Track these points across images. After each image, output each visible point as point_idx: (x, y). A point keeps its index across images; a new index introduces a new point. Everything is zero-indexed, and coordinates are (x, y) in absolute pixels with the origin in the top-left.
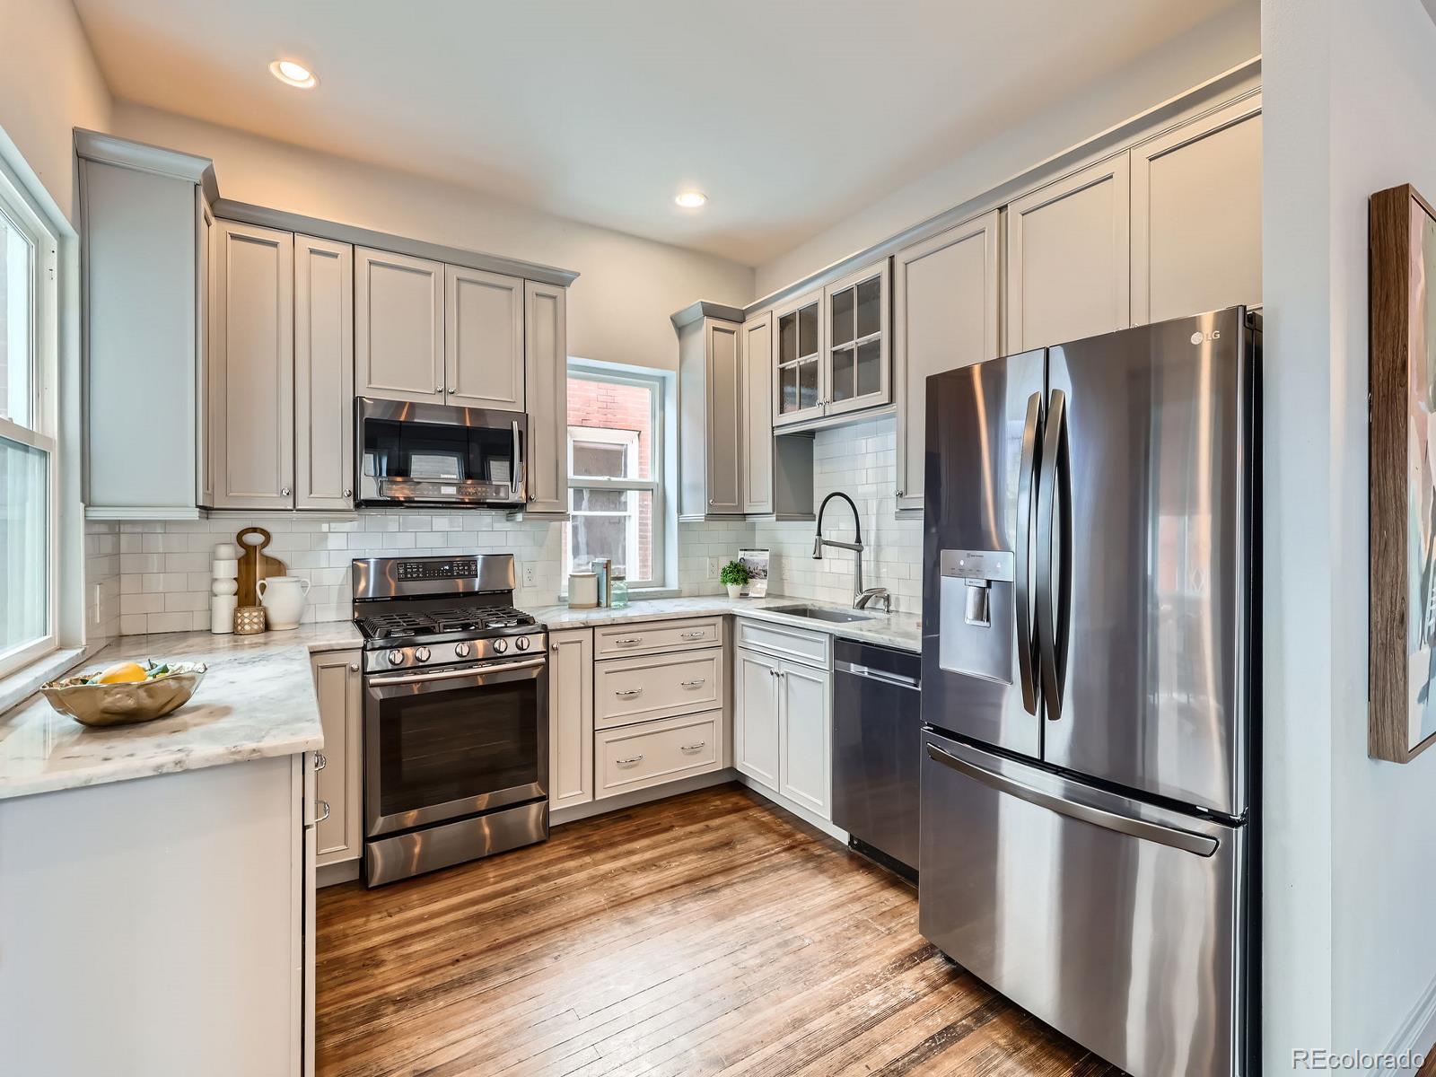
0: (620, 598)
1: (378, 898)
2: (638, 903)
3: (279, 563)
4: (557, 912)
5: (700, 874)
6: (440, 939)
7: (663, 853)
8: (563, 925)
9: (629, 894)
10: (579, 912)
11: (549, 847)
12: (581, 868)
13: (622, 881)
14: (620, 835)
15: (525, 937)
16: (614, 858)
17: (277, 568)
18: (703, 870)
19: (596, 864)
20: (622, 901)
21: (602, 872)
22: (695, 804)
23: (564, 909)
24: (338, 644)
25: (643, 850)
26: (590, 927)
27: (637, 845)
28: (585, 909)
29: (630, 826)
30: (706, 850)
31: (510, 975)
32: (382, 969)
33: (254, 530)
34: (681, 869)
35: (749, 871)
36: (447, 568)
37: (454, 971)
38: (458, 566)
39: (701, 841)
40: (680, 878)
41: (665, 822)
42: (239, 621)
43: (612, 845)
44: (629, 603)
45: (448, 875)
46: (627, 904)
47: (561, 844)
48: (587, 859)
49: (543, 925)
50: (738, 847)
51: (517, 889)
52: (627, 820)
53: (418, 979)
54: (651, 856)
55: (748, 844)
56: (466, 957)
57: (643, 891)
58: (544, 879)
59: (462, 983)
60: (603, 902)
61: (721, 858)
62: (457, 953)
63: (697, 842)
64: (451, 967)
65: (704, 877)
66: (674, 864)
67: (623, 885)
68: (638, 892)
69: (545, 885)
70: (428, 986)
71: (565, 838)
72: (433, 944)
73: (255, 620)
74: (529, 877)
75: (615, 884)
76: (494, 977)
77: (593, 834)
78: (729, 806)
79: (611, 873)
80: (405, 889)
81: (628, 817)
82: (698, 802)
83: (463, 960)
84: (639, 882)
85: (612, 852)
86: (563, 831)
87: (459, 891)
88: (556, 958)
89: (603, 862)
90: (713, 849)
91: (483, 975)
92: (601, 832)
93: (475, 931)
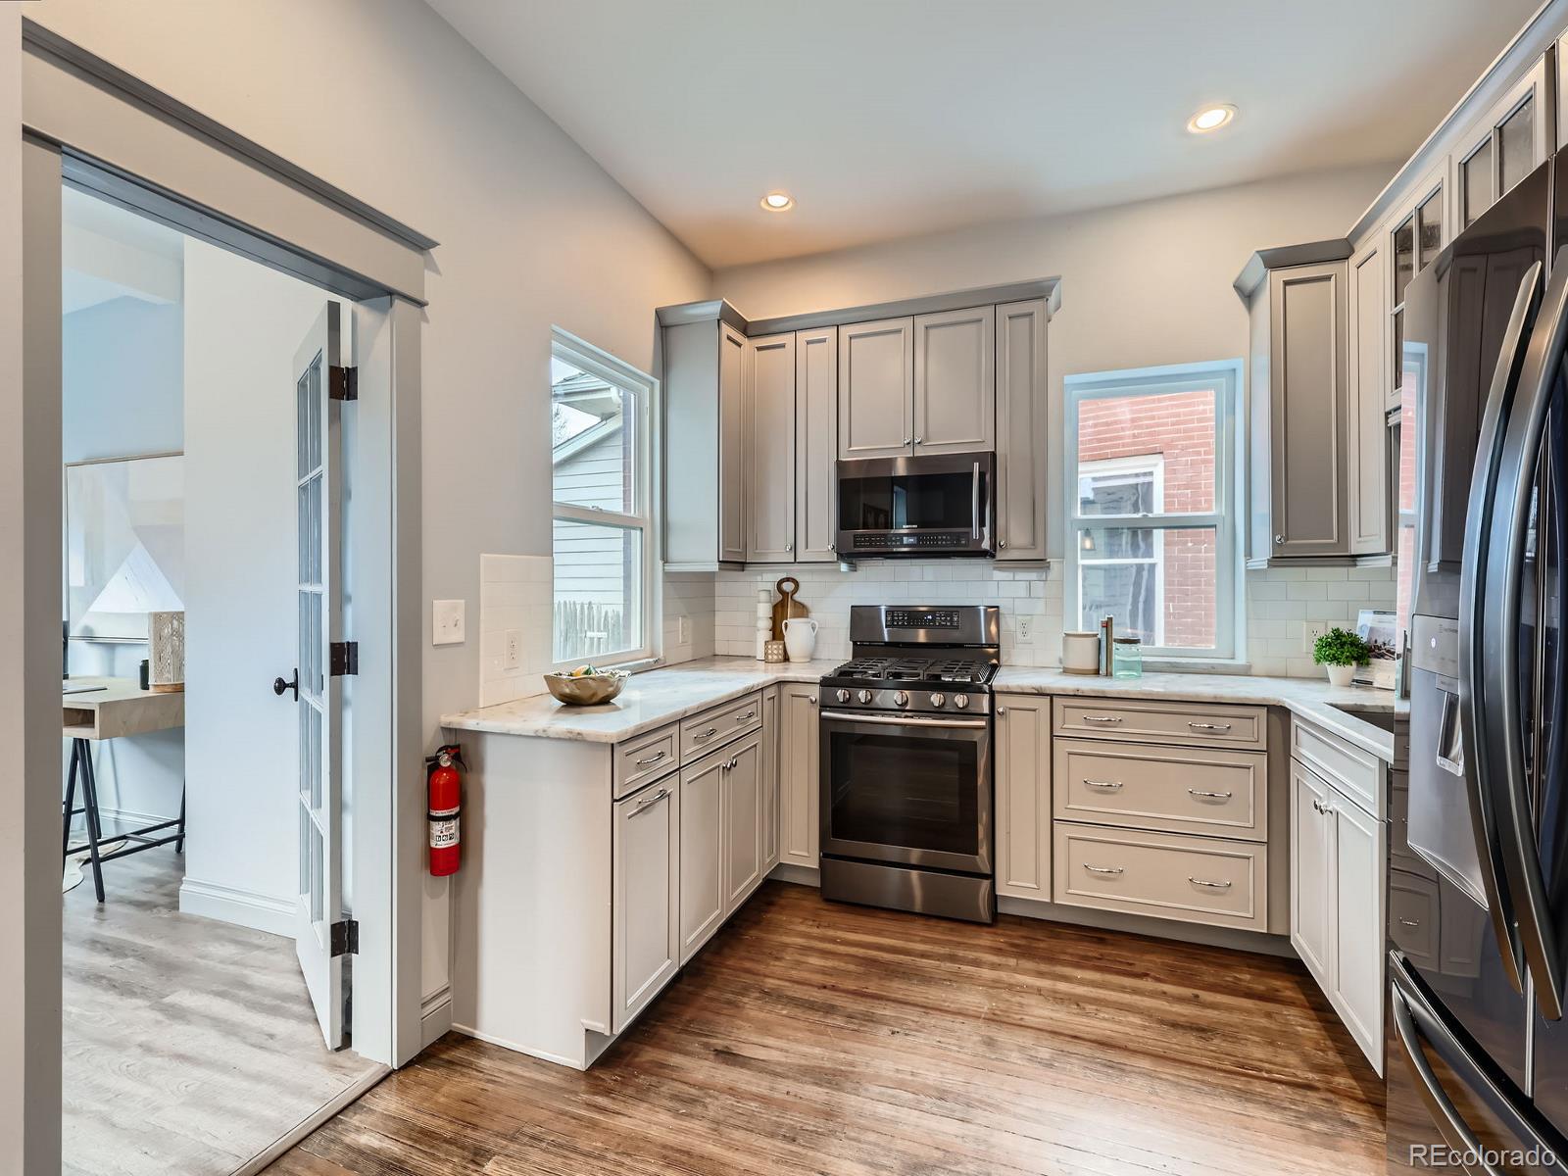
0: (1128, 666)
1: (824, 910)
2: (1018, 1031)
3: (803, 606)
4: (934, 994)
5: (1123, 1043)
6: (830, 963)
7: (1102, 996)
8: (927, 1008)
9: (1019, 1017)
10: (952, 1006)
11: (987, 933)
12: (994, 966)
13: (1024, 1001)
14: (1072, 955)
15: (888, 999)
16: (1041, 974)
17: (802, 611)
18: (1131, 1041)
19: (1015, 970)
20: (1005, 1019)
21: (1012, 981)
22: (1206, 963)
23: (944, 995)
24: (802, 678)
25: (1082, 982)
26: (949, 1025)
27: (1079, 974)
28: (963, 1006)
29: (1092, 950)
30: (1162, 1022)
31: (847, 1023)
32: (777, 963)
33: (788, 579)
34: (1106, 1025)
35: (1199, 1077)
36: (930, 617)
37: (815, 994)
38: (940, 616)
39: (1171, 1009)
40: (1091, 1033)
41: (1139, 968)
42: (770, 652)
43: (1052, 960)
44: (1143, 674)
45: (884, 915)
46: (1004, 1026)
47: (1002, 935)
48: (1012, 962)
49: (913, 998)
50: (1215, 1041)
51: (923, 955)
52: (1098, 943)
53: (787, 984)
54: (1085, 993)
55: (1237, 1046)
56: (834, 988)
57: (1039, 1023)
58: (953, 958)
59: (812, 1006)
60: (985, 1010)
61: (1174, 1040)
62: (830, 981)
63: (1163, 1007)
64: (816, 989)
65: (1126, 1049)
66: (1102, 1015)
67: (1021, 1005)
68: (1029, 1020)
69: (949, 964)
70: (789, 994)
71: (1010, 930)
72: (823, 964)
73: (775, 652)
74: (945, 950)
75: (1013, 1000)
76: (835, 1016)
77: (1043, 941)
78: (1262, 988)
79: (1022, 987)
80: (845, 912)
81: (1101, 941)
82: (1214, 963)
83: (830, 989)
84: (1041, 1012)
85: (1044, 967)
86: (1015, 924)
87: (878, 933)
88: (893, 1033)
89: (1025, 972)
90: (1175, 1025)
91: (829, 1009)
92: (1054, 942)
93: (859, 971)
